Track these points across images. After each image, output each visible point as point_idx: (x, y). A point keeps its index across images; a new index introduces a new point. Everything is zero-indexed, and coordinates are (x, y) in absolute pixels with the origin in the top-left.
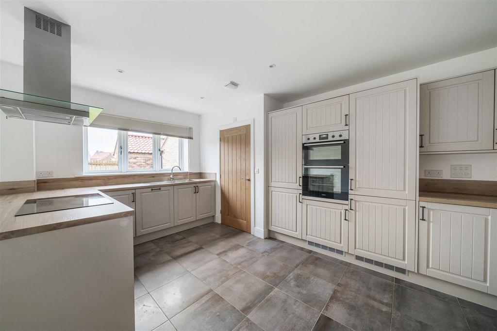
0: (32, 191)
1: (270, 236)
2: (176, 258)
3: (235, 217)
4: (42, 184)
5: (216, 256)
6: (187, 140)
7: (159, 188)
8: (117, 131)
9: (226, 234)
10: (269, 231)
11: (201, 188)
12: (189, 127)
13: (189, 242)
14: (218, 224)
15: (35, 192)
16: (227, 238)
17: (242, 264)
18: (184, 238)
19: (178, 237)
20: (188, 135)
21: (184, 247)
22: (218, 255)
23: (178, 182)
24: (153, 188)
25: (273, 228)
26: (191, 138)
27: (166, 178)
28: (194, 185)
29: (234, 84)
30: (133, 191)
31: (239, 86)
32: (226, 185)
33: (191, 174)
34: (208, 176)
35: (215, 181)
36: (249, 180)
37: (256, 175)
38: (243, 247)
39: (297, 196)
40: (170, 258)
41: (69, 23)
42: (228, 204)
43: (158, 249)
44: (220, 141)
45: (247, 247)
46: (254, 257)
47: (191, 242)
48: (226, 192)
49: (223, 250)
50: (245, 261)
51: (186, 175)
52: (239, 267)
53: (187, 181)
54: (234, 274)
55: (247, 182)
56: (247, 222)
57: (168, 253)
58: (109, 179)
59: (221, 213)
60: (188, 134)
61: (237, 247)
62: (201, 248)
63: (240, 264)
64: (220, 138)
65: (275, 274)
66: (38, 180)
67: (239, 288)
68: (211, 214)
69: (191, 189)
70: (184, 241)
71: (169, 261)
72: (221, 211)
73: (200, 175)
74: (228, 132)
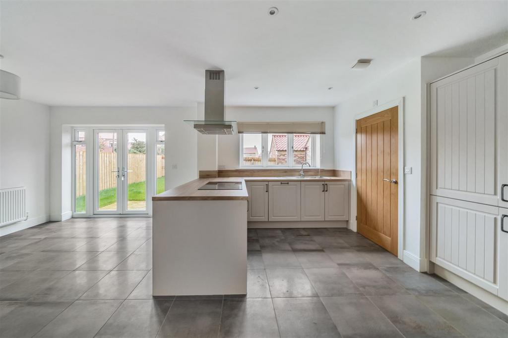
0: (215, 177)
1: (433, 272)
2: (295, 251)
3: (375, 228)
4: (221, 173)
5: (337, 266)
6: (319, 135)
7: (287, 182)
8: (261, 134)
9: (358, 246)
10: (432, 265)
11: (331, 187)
12: (321, 121)
13: (312, 240)
14: (353, 232)
15: (216, 177)
16: (359, 251)
17: (367, 288)
18: (309, 235)
19: (303, 233)
20: (319, 131)
21: (306, 244)
22: (339, 264)
23: (308, 179)
24: (283, 182)
25: (438, 261)
26: (323, 133)
27: (297, 173)
28: (323, 183)
29: (364, 62)
30: (267, 183)
31: (371, 62)
32: (364, 187)
33: (323, 171)
34: (342, 174)
35: (350, 181)
36: (396, 183)
37: (408, 177)
38: (378, 269)
39: (495, 219)
40: (290, 249)
41: (223, 69)
42: (366, 210)
43: (283, 238)
44: (357, 133)
45: (384, 272)
46: (389, 288)
47: (314, 241)
48: (364, 196)
49: (348, 262)
50: (374, 287)
51: (316, 172)
52: (361, 289)
53: (317, 178)
54: (351, 294)
55: (393, 185)
56: (392, 239)
57: (290, 244)
58: (254, 172)
59: (357, 219)
60: (320, 129)
61: (368, 266)
62: (322, 251)
63: (364, 287)
64: (357, 130)
65: (420, 327)
66: (219, 170)
67: (350, 311)
68: (345, 218)
69: (319, 187)
70: (308, 238)
71: (287, 251)
72: (357, 217)
73: (334, 173)
74: (366, 121)
